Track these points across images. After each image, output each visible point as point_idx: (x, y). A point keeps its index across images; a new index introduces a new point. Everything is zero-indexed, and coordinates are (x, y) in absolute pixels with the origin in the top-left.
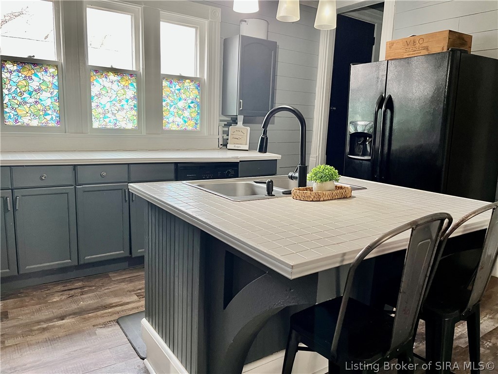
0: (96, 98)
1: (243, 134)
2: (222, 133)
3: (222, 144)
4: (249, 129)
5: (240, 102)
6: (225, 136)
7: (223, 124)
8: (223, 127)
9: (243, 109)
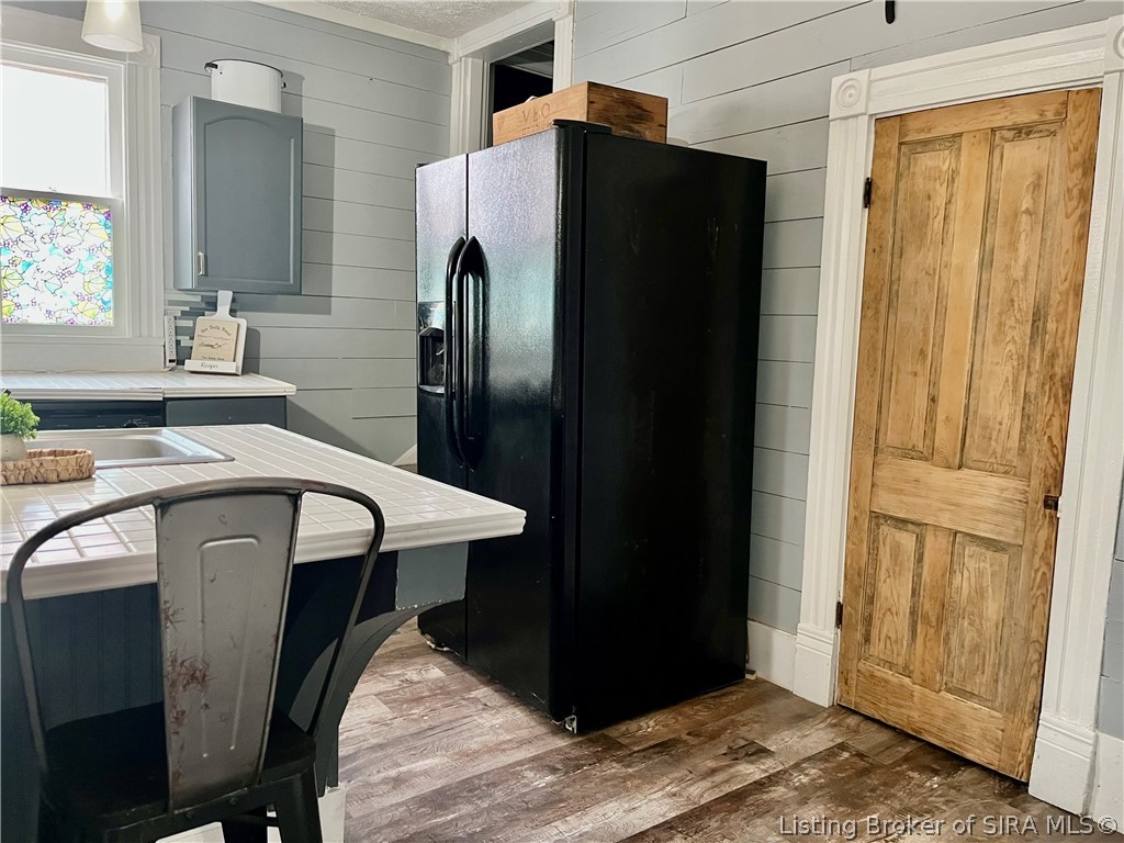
1: (226, 336)
2: (174, 333)
3: (175, 358)
4: (244, 323)
5: (199, 257)
6: (185, 341)
7: (177, 311)
8: (175, 318)
9: (207, 275)
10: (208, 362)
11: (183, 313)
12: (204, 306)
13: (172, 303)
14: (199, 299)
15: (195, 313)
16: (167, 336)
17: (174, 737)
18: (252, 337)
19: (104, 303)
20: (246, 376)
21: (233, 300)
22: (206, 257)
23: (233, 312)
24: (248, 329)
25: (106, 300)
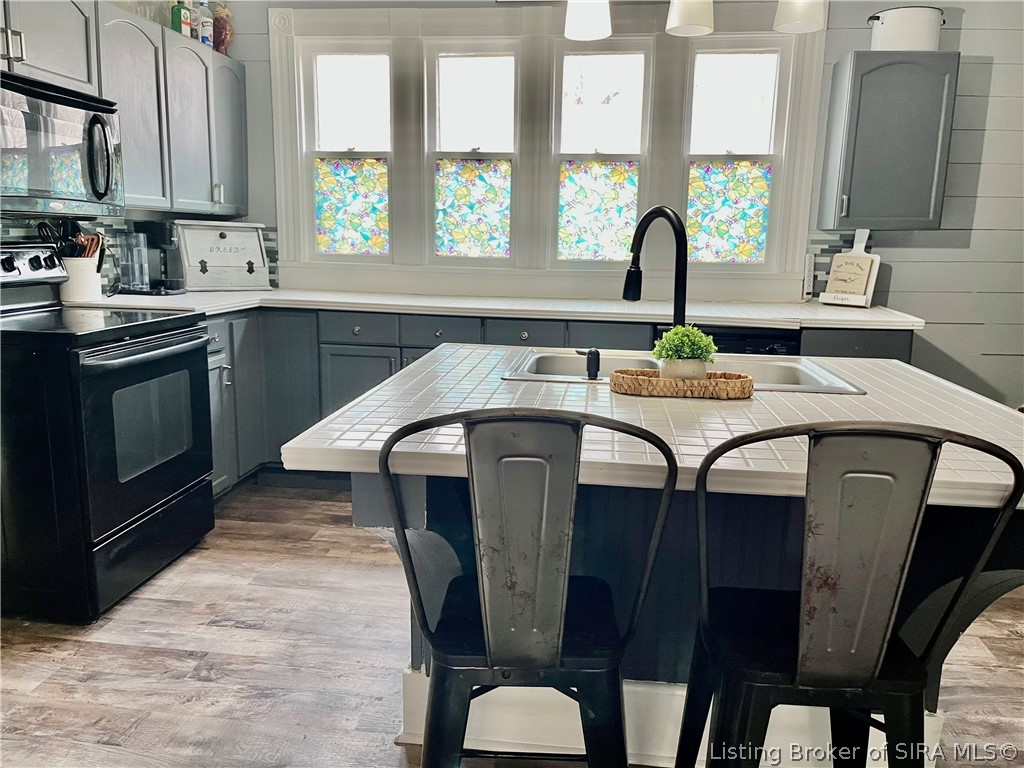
0: (566, 208)
1: (860, 272)
2: (812, 268)
3: (811, 291)
4: (877, 259)
5: (843, 201)
6: (822, 276)
7: (818, 248)
8: (815, 255)
9: (850, 216)
10: (840, 296)
11: (823, 251)
12: (841, 243)
13: (814, 242)
14: (837, 237)
15: (834, 250)
16: (806, 271)
17: (806, 627)
18: (885, 271)
19: (759, 243)
20: (875, 309)
21: (870, 238)
22: (849, 199)
23: (868, 249)
24: (881, 264)
25: (760, 241)
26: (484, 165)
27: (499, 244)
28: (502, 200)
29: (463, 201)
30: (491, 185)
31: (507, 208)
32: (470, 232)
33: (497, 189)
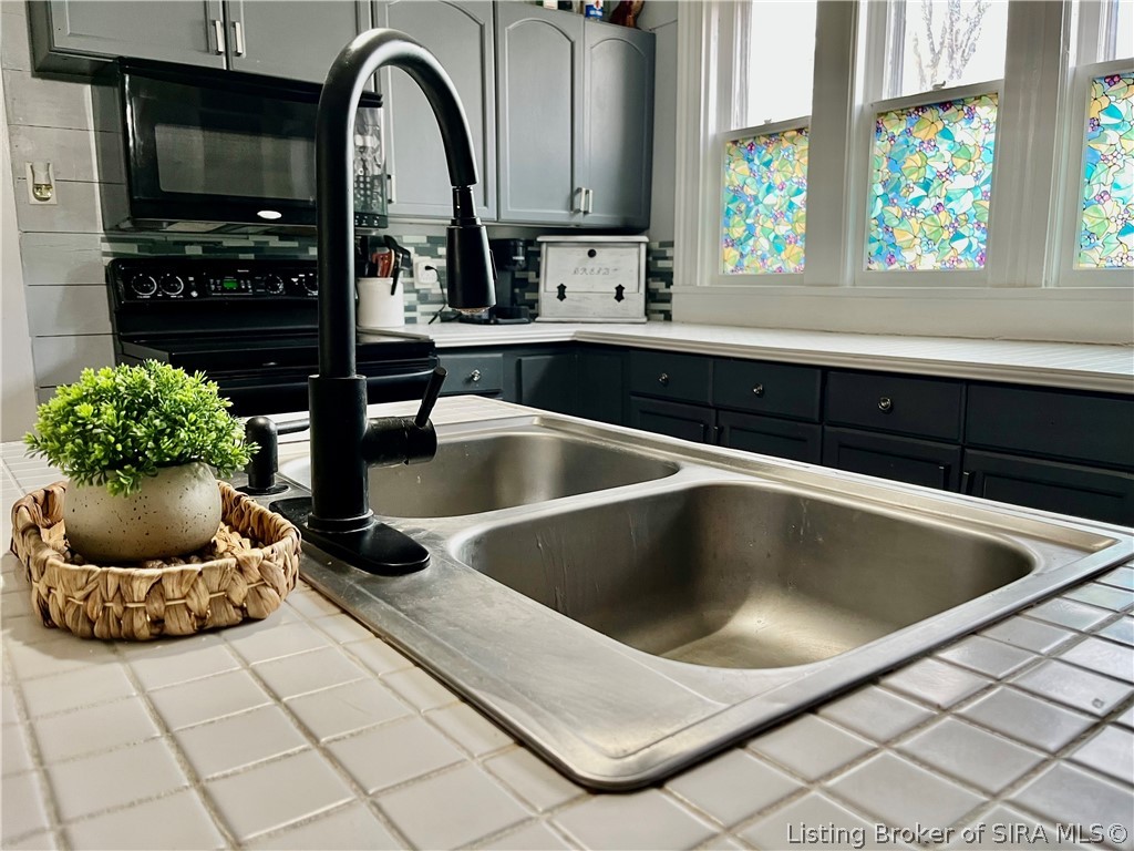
26: (953, 109)
27: (970, 245)
28: (979, 167)
29: (914, 177)
30: (962, 144)
31: (985, 183)
32: (921, 229)
33: (972, 150)
